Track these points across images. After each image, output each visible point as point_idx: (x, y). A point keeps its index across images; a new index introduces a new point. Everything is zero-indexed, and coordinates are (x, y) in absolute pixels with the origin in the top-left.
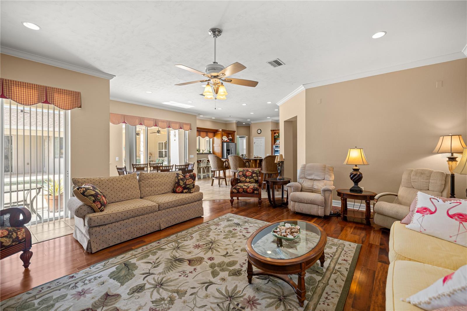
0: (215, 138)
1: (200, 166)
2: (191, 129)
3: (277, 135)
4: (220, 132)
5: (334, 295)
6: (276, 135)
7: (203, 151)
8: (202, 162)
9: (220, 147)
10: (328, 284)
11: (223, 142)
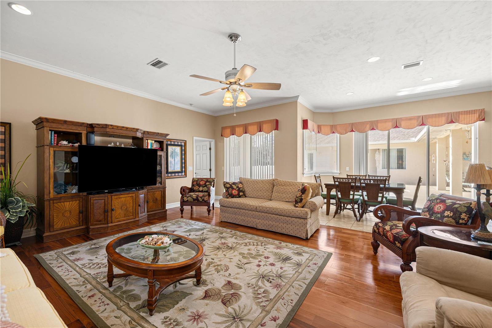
5: (102, 308)
10: (118, 309)
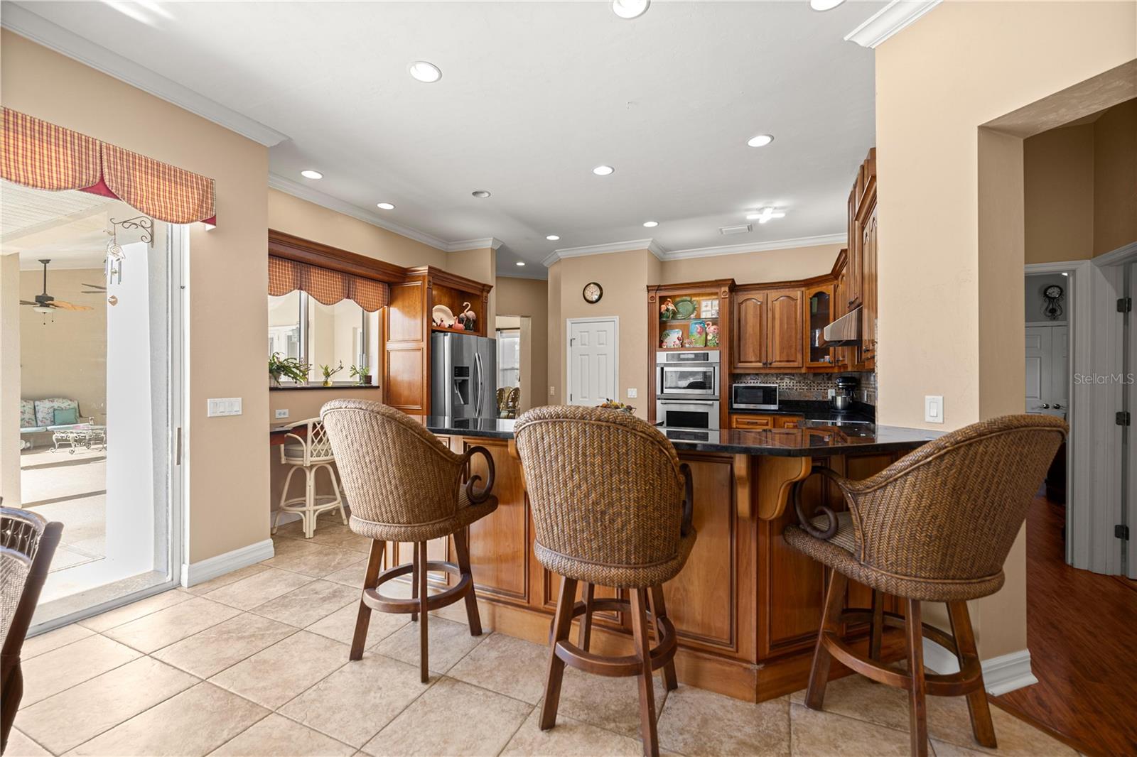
0: (395, 313)
1: (298, 462)
2: (212, 221)
3: (671, 307)
4: (419, 283)
6: (667, 310)
7: (327, 375)
8: (310, 434)
9: (419, 353)
11: (434, 331)
